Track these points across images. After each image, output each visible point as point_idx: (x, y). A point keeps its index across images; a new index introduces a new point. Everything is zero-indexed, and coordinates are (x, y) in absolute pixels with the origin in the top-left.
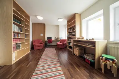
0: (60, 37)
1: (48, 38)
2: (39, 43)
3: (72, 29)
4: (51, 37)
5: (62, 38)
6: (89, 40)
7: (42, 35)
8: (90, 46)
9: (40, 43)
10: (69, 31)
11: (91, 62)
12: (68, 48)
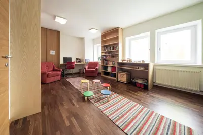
0: (86, 58)
1: (65, 59)
2: (50, 70)
3: (110, 48)
4: (71, 58)
5: (89, 60)
6: (137, 62)
7: (53, 53)
8: (142, 69)
9: (52, 69)
10: (105, 50)
11: (144, 85)
12: (102, 75)
